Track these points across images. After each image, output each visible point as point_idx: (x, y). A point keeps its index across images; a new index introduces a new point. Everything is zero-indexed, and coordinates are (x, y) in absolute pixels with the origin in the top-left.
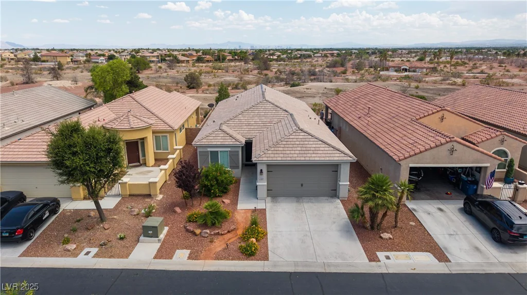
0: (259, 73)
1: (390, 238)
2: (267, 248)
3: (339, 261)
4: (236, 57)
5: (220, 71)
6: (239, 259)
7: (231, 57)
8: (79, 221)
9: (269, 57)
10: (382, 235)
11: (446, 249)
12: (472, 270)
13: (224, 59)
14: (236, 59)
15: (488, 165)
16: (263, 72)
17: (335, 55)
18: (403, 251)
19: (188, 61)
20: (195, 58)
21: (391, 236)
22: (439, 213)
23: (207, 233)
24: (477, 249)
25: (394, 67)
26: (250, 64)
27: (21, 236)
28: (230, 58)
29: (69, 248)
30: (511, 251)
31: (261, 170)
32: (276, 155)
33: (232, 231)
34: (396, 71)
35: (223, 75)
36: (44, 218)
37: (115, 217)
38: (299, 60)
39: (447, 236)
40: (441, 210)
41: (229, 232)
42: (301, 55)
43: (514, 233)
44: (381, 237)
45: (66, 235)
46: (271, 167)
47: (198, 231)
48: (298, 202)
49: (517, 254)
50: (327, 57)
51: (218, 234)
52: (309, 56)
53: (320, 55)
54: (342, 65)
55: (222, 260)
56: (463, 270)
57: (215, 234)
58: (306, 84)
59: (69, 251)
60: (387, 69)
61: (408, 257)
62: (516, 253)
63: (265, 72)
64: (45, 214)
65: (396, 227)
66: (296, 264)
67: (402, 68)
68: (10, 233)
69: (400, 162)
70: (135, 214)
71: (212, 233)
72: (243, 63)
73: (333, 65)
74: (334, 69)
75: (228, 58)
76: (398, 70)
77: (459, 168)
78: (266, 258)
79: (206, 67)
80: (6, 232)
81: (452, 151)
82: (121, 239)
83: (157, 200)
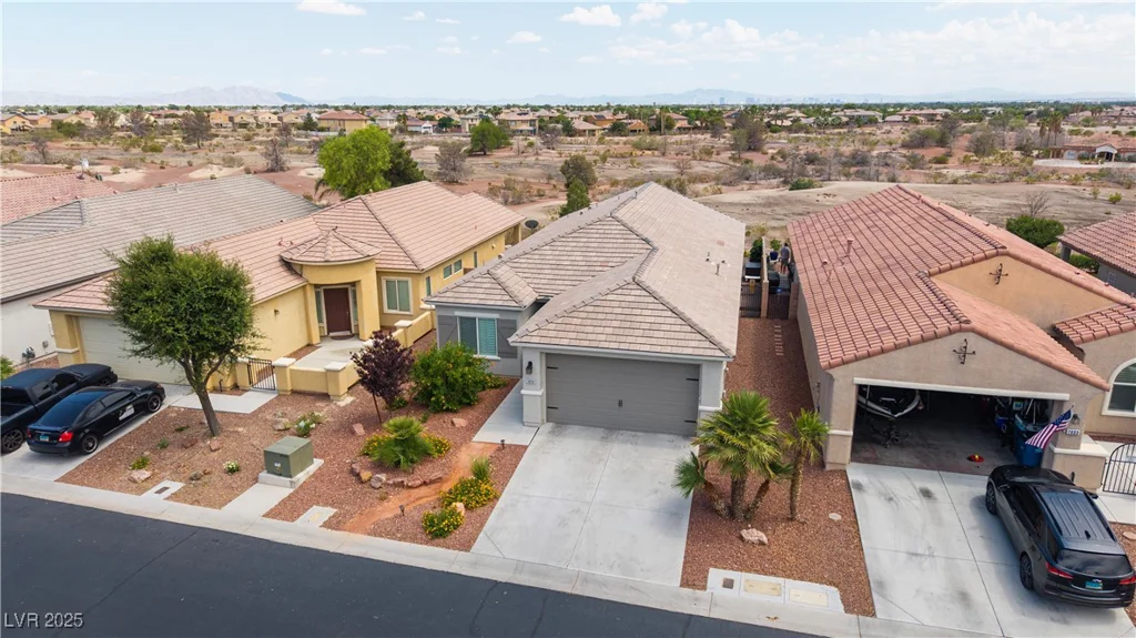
0: (733, 158)
1: (762, 543)
2: (482, 525)
3: (615, 575)
4: (698, 123)
5: (650, 152)
6: (414, 540)
7: (686, 122)
8: (181, 430)
9: (773, 122)
10: (744, 533)
11: (881, 584)
13: (669, 126)
14: (696, 127)
15: (1065, 396)
16: (742, 156)
17: (939, 118)
18: (774, 574)
19: (594, 131)
20: (608, 126)
21: (765, 539)
22: (918, 501)
23: (380, 480)
24: (964, 597)
26: (724, 137)
27: (68, 444)
28: (684, 123)
29: (136, 477)
30: (1054, 614)
31: (530, 364)
33: (432, 482)
34: (1081, 158)
35: (653, 162)
36: (121, 418)
37: (240, 429)
38: (846, 130)
39: (902, 557)
40: (926, 494)
41: (425, 483)
42: (851, 118)
43: (1059, 571)
44: (741, 538)
45: (147, 453)
46: (556, 360)
47: (365, 475)
49: (1064, 626)
50: (917, 122)
52: (872, 121)
53: (900, 118)
54: (942, 142)
55: (381, 536)
57: (396, 485)
58: (826, 185)
59: (135, 482)
60: (1058, 154)
61: (777, 591)
62: (1066, 622)
63: (748, 155)
64: (124, 411)
65: (792, 519)
66: (519, 566)
67: (1098, 151)
68: (51, 438)
69: (831, 371)
70: (280, 427)
71: (391, 482)
72: (708, 136)
73: (921, 141)
74: (917, 151)
75: (678, 125)
76: (1086, 155)
77: (1015, 399)
78: (467, 545)
79: (625, 143)
80: (45, 435)
81: (963, 354)
82: (232, 471)
83: (339, 407)
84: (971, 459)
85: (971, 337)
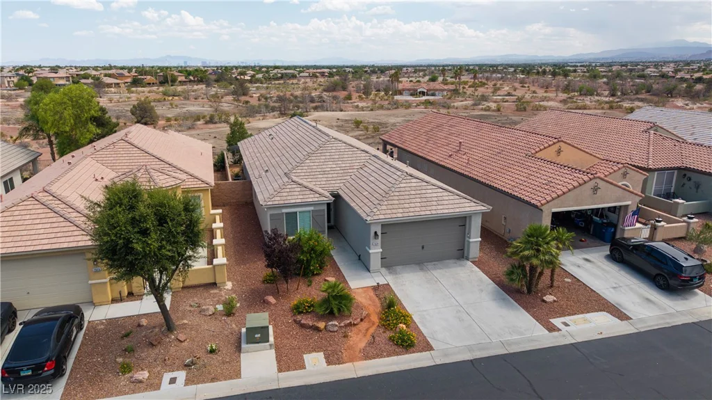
0: (234, 100)
1: (555, 301)
2: (422, 333)
3: (515, 337)
4: (192, 78)
5: (177, 98)
6: (398, 354)
7: (184, 78)
8: (127, 335)
9: (239, 77)
10: (545, 298)
11: (619, 304)
12: (657, 325)
13: (174, 81)
14: (190, 81)
15: (629, 203)
16: (240, 98)
17: (326, 74)
18: (575, 314)
19: (118, 84)
20: (129, 80)
21: (555, 299)
22: (588, 265)
23: (336, 326)
24: (648, 300)
25: (409, 90)
26: (214, 87)
27: (52, 371)
28: (183, 78)
29: (141, 378)
30: (679, 297)
31: (376, 233)
32: (394, 211)
33: (365, 317)
35: (183, 104)
36: (72, 339)
38: (282, 82)
39: (612, 290)
40: (587, 260)
41: (362, 320)
42: (282, 74)
43: (685, 277)
44: (544, 301)
45: (120, 360)
46: (388, 227)
47: (321, 325)
48: (422, 269)
49: (685, 301)
50: (317, 77)
51: (350, 325)
52: (294, 76)
53: (307, 74)
54: (344, 89)
55: (375, 358)
56: (649, 327)
57: (346, 326)
58: (311, 115)
59: (141, 382)
61: (585, 320)
62: (687, 299)
63: (243, 98)
65: (552, 286)
66: (470, 349)
67: (419, 91)
68: (33, 370)
69: (542, 208)
70: (211, 313)
71: (342, 325)
72: (204, 86)
73: (332, 88)
74: (335, 94)
75: (180, 79)
76: (414, 93)
78: (428, 347)
79: (149, 92)
80: (28, 369)
81: (595, 189)
82: (212, 351)
83: (227, 290)
84: (581, 241)
85: (598, 181)
